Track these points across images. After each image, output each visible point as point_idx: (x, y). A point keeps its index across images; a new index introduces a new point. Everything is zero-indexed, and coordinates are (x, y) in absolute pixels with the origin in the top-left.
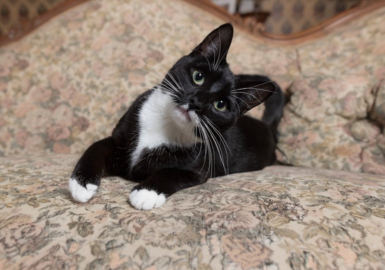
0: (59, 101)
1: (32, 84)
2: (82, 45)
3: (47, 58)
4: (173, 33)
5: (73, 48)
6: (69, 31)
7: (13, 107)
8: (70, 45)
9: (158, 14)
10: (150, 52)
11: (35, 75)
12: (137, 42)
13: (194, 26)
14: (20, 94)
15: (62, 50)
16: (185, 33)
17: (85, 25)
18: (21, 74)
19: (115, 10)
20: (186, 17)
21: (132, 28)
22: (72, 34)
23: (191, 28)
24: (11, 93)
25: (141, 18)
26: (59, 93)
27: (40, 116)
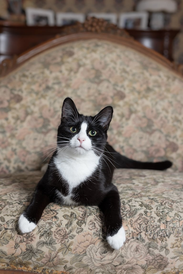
0: (49, 127)
1: (27, 114)
2: (63, 85)
3: (37, 93)
4: (130, 77)
5: (56, 87)
6: (51, 72)
7: (15, 132)
8: (54, 84)
9: (119, 62)
10: (115, 92)
11: (29, 107)
12: (105, 84)
13: (145, 72)
14: (19, 122)
15: (48, 88)
16: (139, 77)
17: (63, 68)
18: (17, 106)
19: (85, 57)
20: (138, 64)
21: (101, 73)
22: (54, 75)
23: (143, 73)
24: (12, 121)
25: (106, 65)
26: (49, 121)
27: (35, 139)
